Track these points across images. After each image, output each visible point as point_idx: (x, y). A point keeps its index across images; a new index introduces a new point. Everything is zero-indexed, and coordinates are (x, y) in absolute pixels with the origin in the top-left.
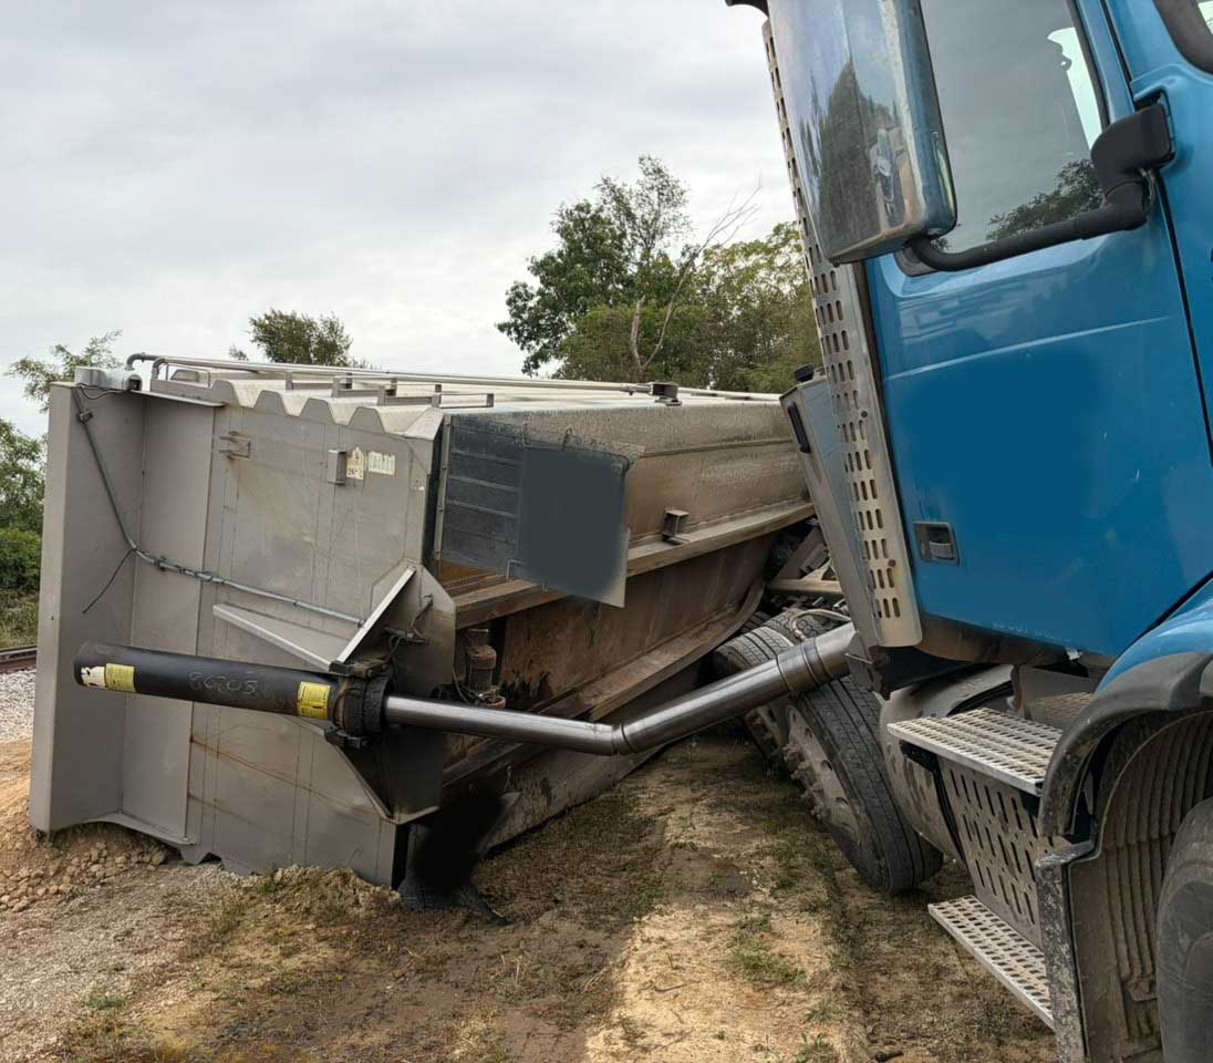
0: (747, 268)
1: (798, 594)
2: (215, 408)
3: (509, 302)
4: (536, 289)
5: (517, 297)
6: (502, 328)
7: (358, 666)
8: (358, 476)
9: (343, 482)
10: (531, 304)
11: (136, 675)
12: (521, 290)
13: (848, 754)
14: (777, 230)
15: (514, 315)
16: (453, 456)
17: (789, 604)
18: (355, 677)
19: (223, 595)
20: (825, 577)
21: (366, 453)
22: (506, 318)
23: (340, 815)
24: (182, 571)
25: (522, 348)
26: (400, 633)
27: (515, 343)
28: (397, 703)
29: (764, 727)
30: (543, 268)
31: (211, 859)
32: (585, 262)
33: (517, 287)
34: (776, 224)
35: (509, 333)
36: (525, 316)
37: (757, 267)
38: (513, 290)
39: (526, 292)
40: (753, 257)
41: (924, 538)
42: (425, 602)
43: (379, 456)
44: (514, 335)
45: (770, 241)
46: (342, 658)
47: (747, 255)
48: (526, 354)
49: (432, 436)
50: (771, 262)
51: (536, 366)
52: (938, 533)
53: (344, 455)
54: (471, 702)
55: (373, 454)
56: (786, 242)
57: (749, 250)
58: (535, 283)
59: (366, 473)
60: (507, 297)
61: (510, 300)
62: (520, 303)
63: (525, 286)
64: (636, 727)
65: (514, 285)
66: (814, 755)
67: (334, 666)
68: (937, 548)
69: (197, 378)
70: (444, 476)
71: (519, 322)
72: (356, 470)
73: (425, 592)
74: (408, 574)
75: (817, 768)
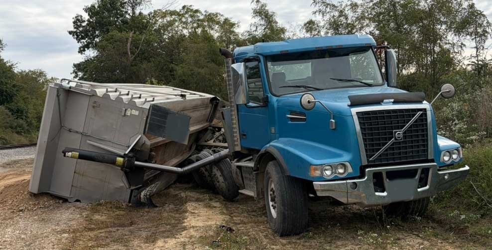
0: (171, 20)
1: (207, 146)
2: (90, 96)
3: (74, 23)
4: (87, 19)
5: (78, 21)
6: (70, 33)
7: (130, 155)
8: (129, 114)
9: (125, 115)
10: (84, 24)
11: (79, 155)
12: (79, 18)
13: (225, 173)
14: (184, 7)
15: (75, 28)
16: (152, 112)
17: (204, 148)
18: (130, 157)
19: (89, 138)
20: (214, 142)
21: (131, 110)
22: (72, 29)
23: (116, 188)
24: (77, 132)
25: (78, 42)
26: (137, 148)
27: (75, 40)
28: (136, 163)
29: (203, 173)
30: (90, 10)
31: (77, 201)
32: (108, 11)
33: (78, 16)
34: (184, 5)
35: (74, 35)
36: (81, 29)
37: (175, 20)
38: (76, 17)
39: (82, 19)
40: (173, 17)
41: (243, 136)
42: (143, 142)
43: (134, 111)
44: (75, 36)
45: (180, 11)
46: (127, 153)
47: (171, 15)
48: (80, 45)
49: (148, 108)
50: (180, 19)
51: (84, 50)
52: (245, 135)
53: (126, 110)
54: (150, 162)
55: (133, 110)
56: (187, 13)
57: (172, 13)
58: (86, 16)
59: (131, 114)
60: (73, 20)
61: (75, 21)
62: (79, 24)
63: (81, 16)
64: (186, 168)
65: (76, 16)
66: (218, 174)
67: (125, 154)
68: (244, 137)
69: (82, 87)
70: (150, 116)
71: (78, 31)
72: (128, 113)
73: (143, 140)
74: (140, 136)
75: (219, 176)
